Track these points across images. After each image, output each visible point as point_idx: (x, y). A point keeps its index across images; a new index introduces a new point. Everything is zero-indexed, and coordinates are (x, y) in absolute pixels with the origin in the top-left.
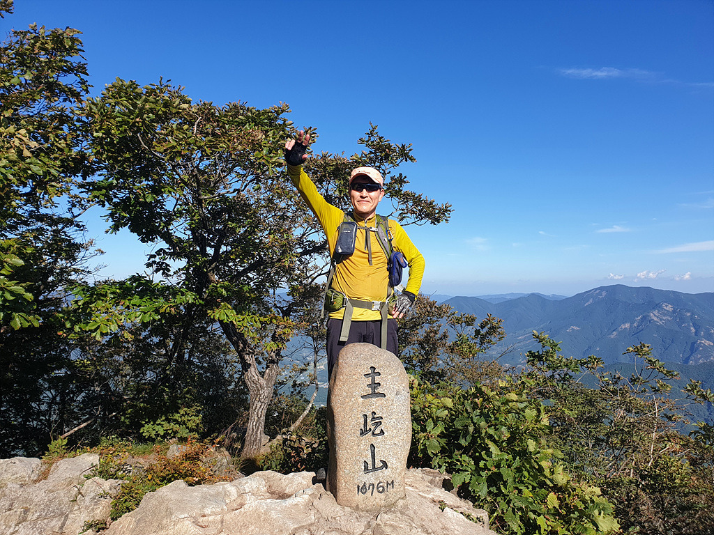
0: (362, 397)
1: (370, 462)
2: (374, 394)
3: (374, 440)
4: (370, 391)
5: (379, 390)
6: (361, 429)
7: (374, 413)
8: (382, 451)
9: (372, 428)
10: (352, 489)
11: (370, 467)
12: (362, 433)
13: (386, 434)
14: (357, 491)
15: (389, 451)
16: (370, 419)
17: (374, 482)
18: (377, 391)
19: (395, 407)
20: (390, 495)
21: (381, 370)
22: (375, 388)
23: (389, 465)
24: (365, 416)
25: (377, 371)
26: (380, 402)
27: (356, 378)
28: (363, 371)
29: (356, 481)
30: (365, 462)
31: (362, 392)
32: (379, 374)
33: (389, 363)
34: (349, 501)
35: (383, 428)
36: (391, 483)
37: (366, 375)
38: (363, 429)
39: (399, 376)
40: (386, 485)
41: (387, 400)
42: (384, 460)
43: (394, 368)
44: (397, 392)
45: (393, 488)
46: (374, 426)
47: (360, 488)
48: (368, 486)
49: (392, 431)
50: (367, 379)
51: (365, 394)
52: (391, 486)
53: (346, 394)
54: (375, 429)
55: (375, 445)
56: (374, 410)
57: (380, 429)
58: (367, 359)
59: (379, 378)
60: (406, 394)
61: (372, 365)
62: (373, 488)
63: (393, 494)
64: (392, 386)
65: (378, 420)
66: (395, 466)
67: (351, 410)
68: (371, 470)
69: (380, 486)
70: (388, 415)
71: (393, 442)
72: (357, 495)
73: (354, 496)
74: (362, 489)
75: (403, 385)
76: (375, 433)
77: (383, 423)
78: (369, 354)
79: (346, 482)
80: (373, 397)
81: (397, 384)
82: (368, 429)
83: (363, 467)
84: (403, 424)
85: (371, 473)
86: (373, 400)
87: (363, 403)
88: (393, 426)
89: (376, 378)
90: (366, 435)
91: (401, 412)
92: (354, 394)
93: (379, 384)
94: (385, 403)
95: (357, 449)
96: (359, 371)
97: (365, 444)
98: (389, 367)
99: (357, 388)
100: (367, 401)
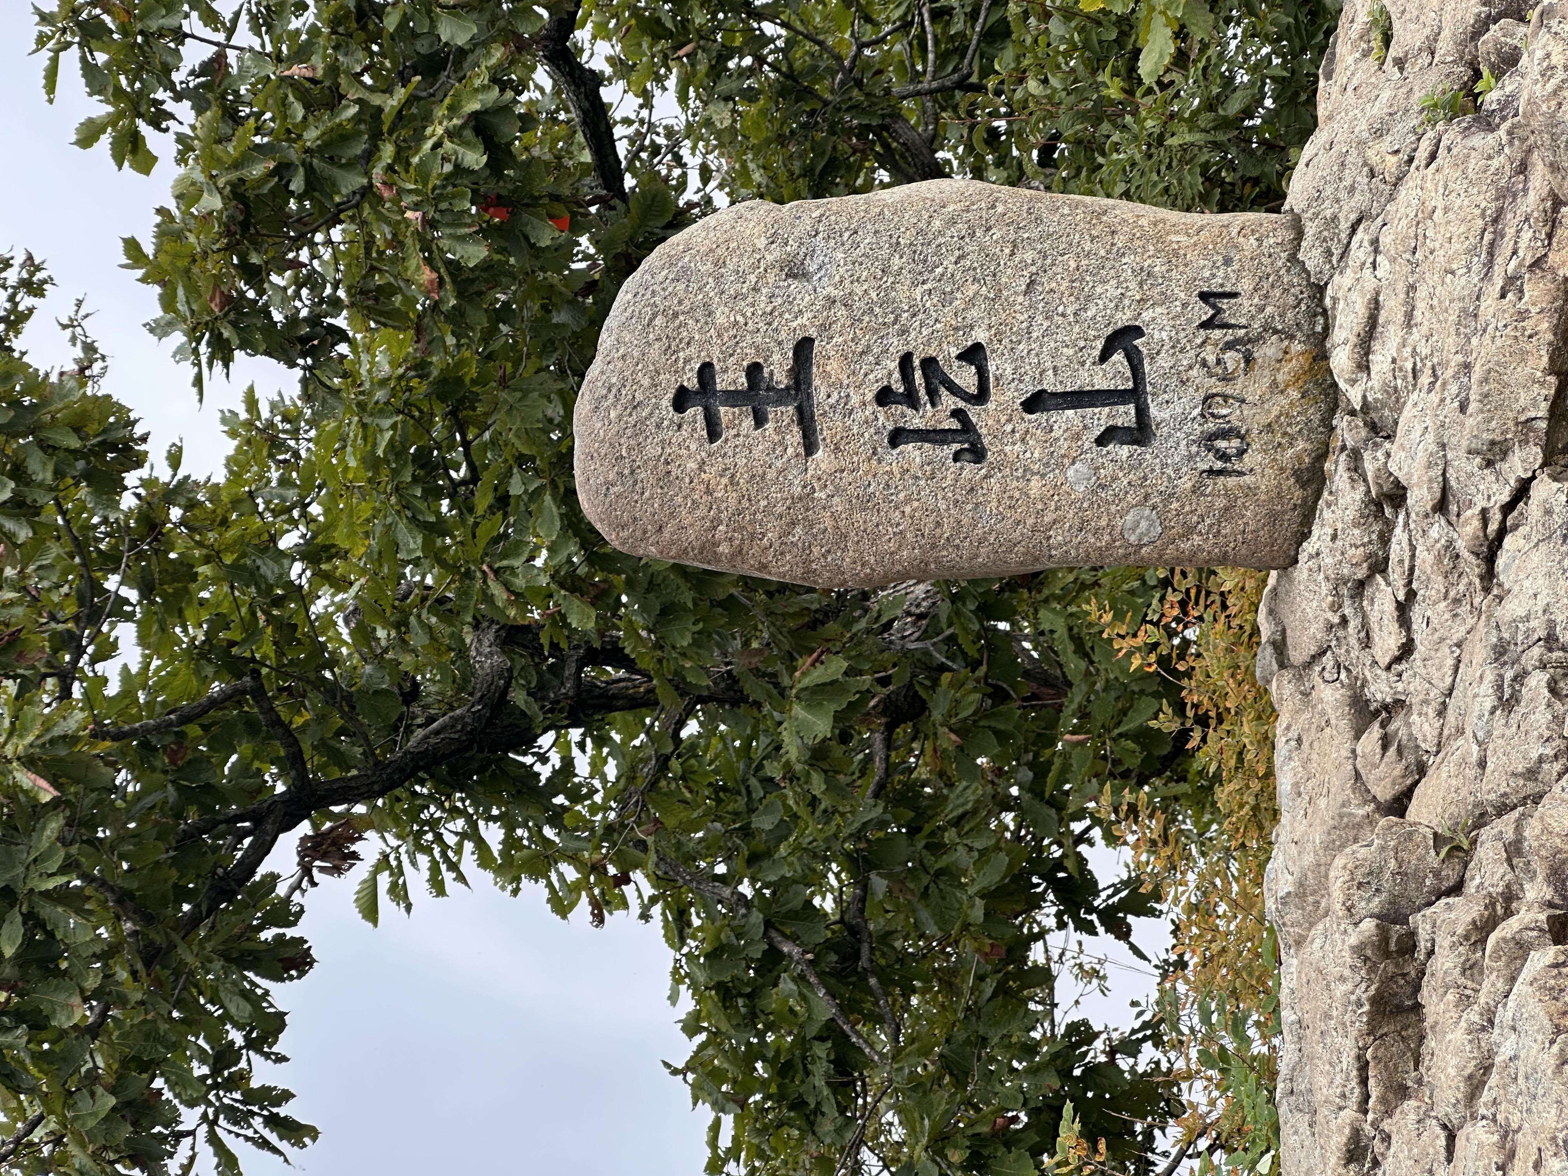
0: (810, 447)
1: (1104, 417)
2: (798, 390)
3: (1008, 396)
4: (784, 413)
5: (779, 369)
6: (957, 457)
7: (884, 397)
8: (1055, 354)
9: (949, 401)
10: (1220, 503)
11: (1126, 415)
12: (977, 454)
13: (980, 335)
14: (1231, 481)
15: (1059, 320)
16: (909, 412)
17: (1200, 396)
18: (781, 379)
19: (859, 290)
20: (1269, 310)
21: (687, 361)
22: (769, 388)
23: (1123, 319)
24: (897, 437)
25: (691, 382)
26: (833, 366)
27: (725, 481)
28: (693, 447)
29: (1186, 484)
30: (1101, 441)
31: (790, 450)
32: (706, 371)
33: (654, 316)
34: (1273, 518)
35: (954, 352)
36: (1214, 306)
37: (713, 431)
38: (956, 447)
39: (720, 263)
40: (1217, 334)
41: (824, 328)
42: (1099, 344)
43: (681, 286)
44: (795, 276)
45: (1234, 295)
46: (943, 392)
47: (1219, 465)
48: (1211, 426)
49: (971, 303)
50: (731, 425)
51: (795, 436)
52: (1224, 304)
53: (798, 530)
54: (954, 390)
55: (1030, 389)
56: (870, 396)
57: (957, 363)
58: (639, 428)
59: (725, 371)
60: (806, 224)
61: (666, 402)
62: (1225, 397)
63: (1266, 297)
64: (763, 305)
65: (918, 375)
66: (1133, 285)
67: (866, 502)
68: (1142, 413)
69: (1219, 362)
70: (895, 322)
71: (1020, 299)
72: (1248, 479)
73: (1250, 491)
74: (1224, 456)
75: (761, 243)
76: (973, 390)
77: (932, 352)
78: (620, 417)
79: (1189, 531)
80: (809, 396)
81: (753, 278)
82: (955, 425)
83: (1124, 451)
84: (941, 240)
85: (1154, 411)
86: (822, 395)
87: (837, 448)
88: (946, 299)
89: (722, 383)
90: (983, 431)
91: (885, 252)
92: (797, 490)
93: (754, 371)
94: (839, 340)
95: (1043, 476)
96: (692, 465)
97: (1023, 440)
98: (676, 315)
99: (771, 474)
100: (827, 428)
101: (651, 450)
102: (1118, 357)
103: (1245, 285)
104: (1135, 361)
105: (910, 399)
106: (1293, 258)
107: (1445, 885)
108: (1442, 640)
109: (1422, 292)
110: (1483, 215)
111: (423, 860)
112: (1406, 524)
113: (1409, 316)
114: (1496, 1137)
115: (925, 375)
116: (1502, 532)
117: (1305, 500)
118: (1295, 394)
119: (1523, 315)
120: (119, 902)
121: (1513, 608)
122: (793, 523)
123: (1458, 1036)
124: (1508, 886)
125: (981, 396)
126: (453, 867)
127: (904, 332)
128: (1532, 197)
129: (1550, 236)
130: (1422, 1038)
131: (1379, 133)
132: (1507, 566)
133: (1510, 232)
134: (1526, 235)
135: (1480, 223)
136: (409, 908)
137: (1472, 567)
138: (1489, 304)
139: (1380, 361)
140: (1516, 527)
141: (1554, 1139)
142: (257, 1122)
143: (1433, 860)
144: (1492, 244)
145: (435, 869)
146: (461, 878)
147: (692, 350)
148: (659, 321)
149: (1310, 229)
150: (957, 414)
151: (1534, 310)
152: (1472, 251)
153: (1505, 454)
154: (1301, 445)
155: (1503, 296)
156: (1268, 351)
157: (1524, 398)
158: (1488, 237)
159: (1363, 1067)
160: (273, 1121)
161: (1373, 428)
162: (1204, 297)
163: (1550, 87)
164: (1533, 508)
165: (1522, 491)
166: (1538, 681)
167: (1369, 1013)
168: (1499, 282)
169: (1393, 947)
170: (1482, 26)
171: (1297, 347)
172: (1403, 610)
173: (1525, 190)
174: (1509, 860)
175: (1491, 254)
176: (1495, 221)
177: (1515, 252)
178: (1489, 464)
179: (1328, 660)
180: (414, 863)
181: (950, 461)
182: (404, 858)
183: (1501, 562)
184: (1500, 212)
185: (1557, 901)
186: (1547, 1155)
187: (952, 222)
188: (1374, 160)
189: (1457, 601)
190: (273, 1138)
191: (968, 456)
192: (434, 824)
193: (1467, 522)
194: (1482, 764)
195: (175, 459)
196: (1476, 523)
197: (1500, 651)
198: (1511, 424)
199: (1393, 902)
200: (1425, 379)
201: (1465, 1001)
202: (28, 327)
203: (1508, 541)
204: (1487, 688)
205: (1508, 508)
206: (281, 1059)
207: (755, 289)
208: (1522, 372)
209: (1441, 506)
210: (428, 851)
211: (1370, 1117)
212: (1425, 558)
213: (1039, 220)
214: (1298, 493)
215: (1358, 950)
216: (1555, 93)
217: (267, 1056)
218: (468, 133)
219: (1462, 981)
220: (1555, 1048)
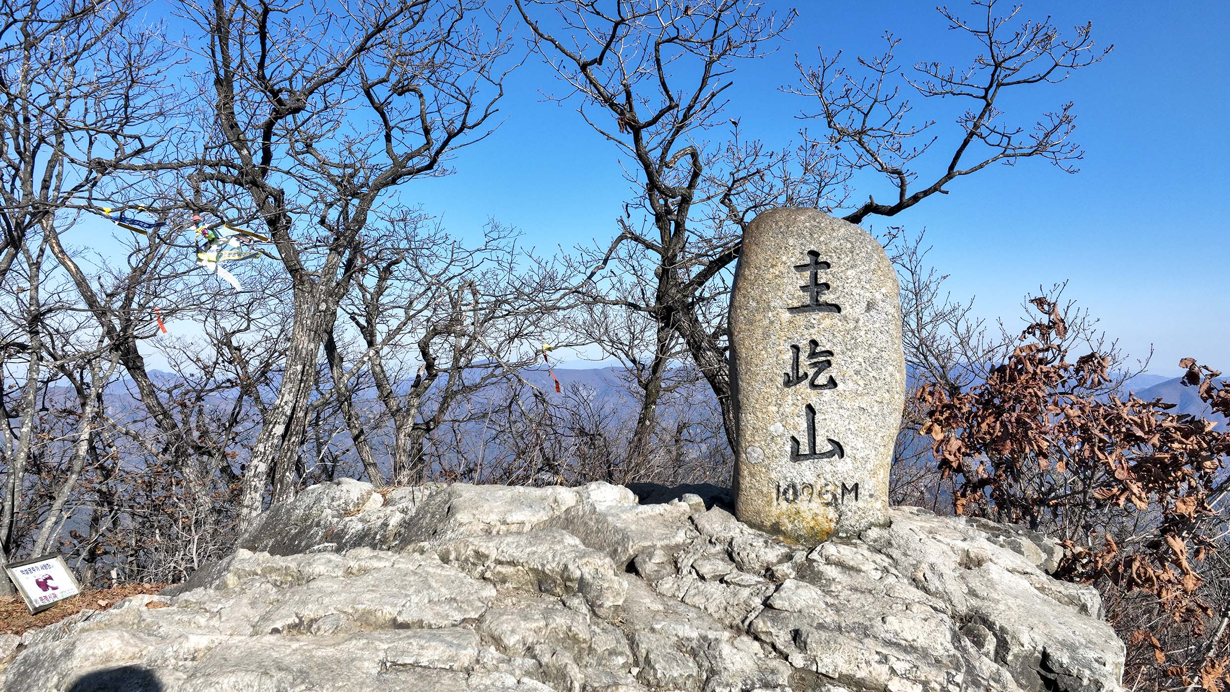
0: (792, 310)
1: (804, 440)
2: (817, 305)
3: (813, 398)
4: (807, 299)
5: (827, 297)
6: (787, 374)
7: (814, 343)
8: (832, 420)
9: (811, 372)
10: (765, 490)
11: (805, 449)
12: (788, 383)
13: (841, 387)
14: (774, 496)
15: (847, 422)
16: (807, 354)
17: (812, 482)
18: (823, 299)
19: (862, 333)
20: (850, 514)
21: (831, 257)
22: (818, 293)
23: (847, 450)
24: (796, 348)
25: (822, 258)
26: (828, 321)
27: (777, 273)
28: (793, 259)
29: (773, 475)
31: (790, 302)
32: (826, 265)
33: (851, 242)
34: (758, 513)
35: (834, 375)
36: (852, 489)
37: (800, 268)
38: (791, 374)
39: (874, 272)
40: (840, 491)
41: (845, 318)
42: (836, 439)
43: (864, 254)
44: (868, 305)
45: (856, 499)
46: (816, 369)
47: (782, 490)
48: (799, 487)
49: (855, 383)
50: (802, 276)
51: (796, 304)
52: (853, 494)
53: (754, 304)
55: (816, 408)
56: (814, 337)
57: (828, 376)
58: (801, 235)
59: (826, 273)
61: (813, 248)
62: (812, 494)
63: (855, 513)
64: (855, 291)
65: (823, 358)
66: (862, 454)
67: (766, 335)
68: (805, 457)
69: (827, 491)
70: (847, 349)
71: (857, 405)
72: (775, 503)
73: (769, 503)
74: (785, 493)
75: (884, 290)
76: (816, 383)
77: (834, 365)
79: (752, 475)
80: (814, 310)
81: (868, 286)
82: (801, 374)
83: (788, 448)
84: (884, 370)
85: (806, 462)
86: (814, 316)
87: (791, 322)
88: (857, 373)
89: (821, 272)
90: (798, 386)
91: (878, 345)
92: (772, 304)
93: (826, 286)
94: (840, 324)
95: (778, 412)
96: (784, 258)
97: (794, 404)
98: (852, 252)
99: (780, 293)
100: (800, 319)
101: (791, 241)
102: (830, 447)
103: (860, 504)
104: (829, 454)
105: (813, 355)
113: (856, 590)
115: (823, 362)
116: (761, 641)
117: (765, 526)
118: (812, 524)
119: (868, 663)
122: (758, 303)
125: (813, 385)
127: (843, 353)
129: (907, 678)
131: (932, 568)
132: (745, 643)
133: (908, 657)
134: (907, 666)
139: (831, 572)
140: (764, 650)
143: (608, 604)
144: (901, 646)
147: (835, 259)
148: (849, 245)
149: (885, 533)
150: (806, 375)
151: (871, 669)
152: (896, 634)
153: (799, 648)
154: (790, 526)
155: (877, 653)
156: (832, 513)
157: (827, 660)
158: (903, 643)
159: (515, 564)
161: (801, 566)
162: (857, 485)
164: (775, 661)
165: (782, 656)
167: (538, 570)
168: (885, 651)
169: (568, 584)
170: (991, 627)
171: (833, 525)
172: (720, 579)
175: (896, 645)
176: (912, 648)
177: (898, 659)
179: (695, 533)
181: (784, 371)
183: (747, 639)
184: (917, 650)
187: (891, 375)
188: (920, 566)
189: (725, 609)
191: (787, 379)
193: (763, 621)
196: (765, 627)
197: (705, 639)
198: (815, 653)
199: (588, 585)
200: (828, 599)
203: (757, 644)
205: (772, 645)
207: (863, 288)
208: (840, 661)
211: (492, 565)
212: (744, 593)
213: (891, 413)
214: (769, 524)
215: (566, 567)
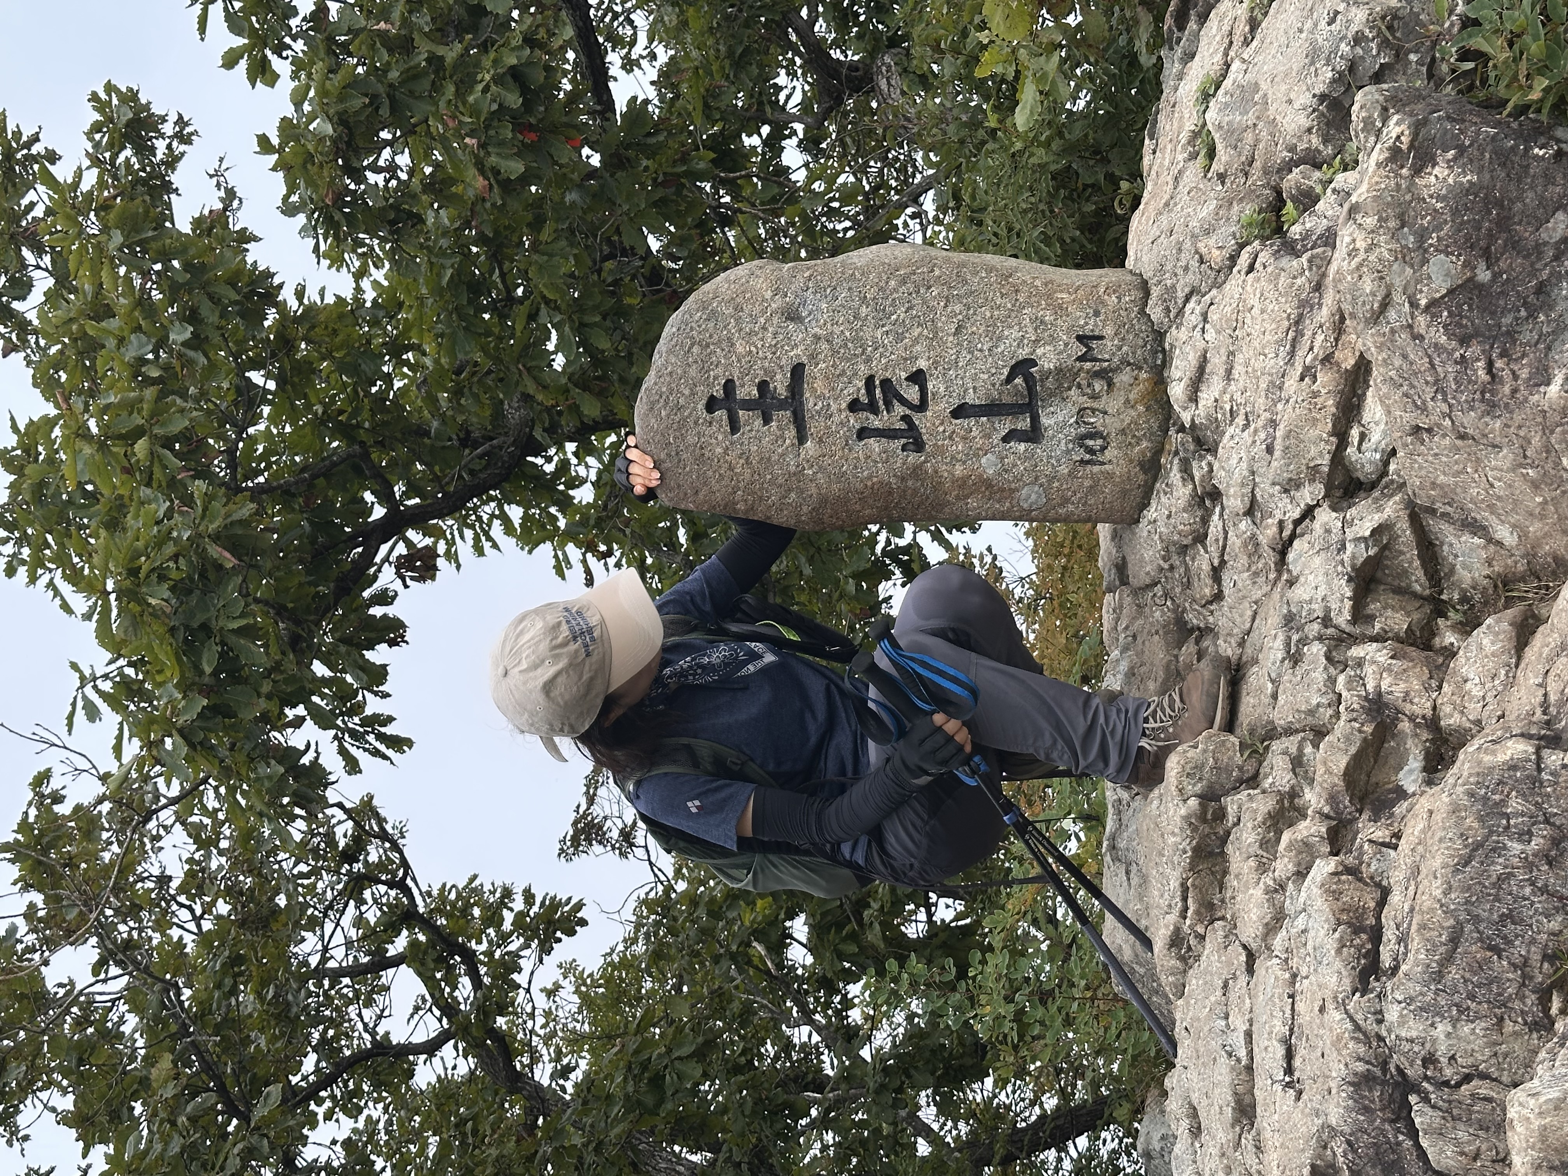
0: (801, 439)
1: (1004, 426)
2: (794, 400)
3: (940, 408)
4: (784, 415)
5: (780, 385)
6: (904, 448)
7: (854, 406)
8: (975, 378)
9: (900, 410)
10: (1087, 483)
11: (1024, 423)
12: (919, 446)
13: (922, 364)
14: (1096, 469)
15: (978, 354)
16: (871, 417)
17: (1075, 410)
18: (782, 392)
19: (837, 330)
20: (1125, 348)
21: (716, 378)
22: (773, 398)
23: (1023, 353)
24: (863, 433)
25: (719, 392)
26: (819, 385)
27: (742, 461)
28: (720, 437)
29: (1064, 470)
30: (1006, 439)
31: (788, 441)
32: (729, 386)
33: (693, 345)
34: (1124, 493)
35: (904, 375)
36: (1086, 346)
37: (734, 426)
38: (903, 441)
39: (738, 309)
40: (1088, 365)
41: (813, 357)
42: (1006, 372)
43: (711, 325)
44: (792, 319)
45: (1101, 338)
46: (896, 403)
47: (1087, 457)
48: (1082, 430)
49: (916, 341)
50: (747, 423)
51: (791, 433)
52: (1094, 344)
53: (793, 495)
54: (904, 402)
55: (957, 402)
56: (844, 405)
57: (905, 383)
58: (682, 424)
59: (743, 386)
60: (800, 282)
61: (701, 406)
62: (1093, 410)
63: (1123, 339)
64: (769, 340)
65: (878, 391)
66: (1030, 330)
67: (842, 478)
68: (1035, 419)
69: (1089, 385)
70: (863, 353)
71: (951, 338)
72: (1107, 467)
73: (1109, 476)
74: (1090, 451)
75: (768, 294)
76: (916, 402)
77: (888, 375)
78: (668, 416)
79: (1066, 501)
80: (802, 403)
81: (762, 320)
82: (904, 426)
83: (1022, 447)
84: (895, 295)
85: (1045, 421)
86: (811, 404)
87: (821, 440)
88: (899, 338)
89: (741, 393)
90: (924, 431)
91: (857, 304)
92: (793, 469)
93: (763, 386)
94: (822, 365)
95: (964, 463)
96: (719, 450)
97: (950, 438)
98: (708, 345)
99: (775, 457)
100: (814, 427)
101: (691, 439)
102: (1018, 381)
103: (1109, 331)
104: (1029, 380)
105: (873, 408)
106: (1142, 312)
107: (1246, 776)
108: (1244, 597)
109: (1239, 358)
110: (1288, 318)
111: (469, 534)
112: (1221, 515)
113: (1229, 372)
114: (1287, 976)
115: (883, 391)
116: (1293, 537)
117: (1146, 481)
118: (1141, 408)
119: (1315, 395)
120: (278, 613)
121: (1300, 592)
122: (790, 490)
123: (1258, 893)
124: (1292, 787)
125: (922, 407)
126: (489, 538)
127: (869, 360)
128: (1325, 311)
129: (1337, 340)
130: (1225, 872)
131: (1207, 233)
132: (1295, 561)
133: (1308, 333)
134: (1320, 338)
135: (1287, 323)
136: (458, 567)
137: (1270, 558)
138: (1291, 384)
139: (1206, 397)
140: (1302, 535)
141: (1336, 997)
142: (371, 738)
143: (1238, 759)
144: (1294, 340)
145: (477, 539)
146: (495, 546)
147: (719, 371)
148: (696, 349)
149: (1155, 292)
150: (905, 418)
151: (1323, 391)
152: (1280, 343)
153: (1298, 486)
154: (1145, 444)
155: (1302, 379)
156: (1123, 378)
157: (1314, 451)
158: (1291, 334)
159: (1185, 890)
160: (381, 737)
161: (1199, 442)
162: (1080, 338)
163: (1354, 264)
164: (1317, 525)
165: (1309, 513)
166: (1317, 650)
167: (1191, 858)
168: (1300, 369)
169: (1209, 817)
170: (1288, 166)
171: (1144, 375)
172: (1216, 573)
173: (1320, 305)
174: (1293, 770)
175: (1293, 346)
176: (1297, 323)
177: (1311, 349)
178: (1286, 491)
179: (1158, 590)
180: (462, 537)
181: (899, 451)
182: (456, 533)
183: (1291, 556)
184: (1301, 317)
185: (1332, 814)
186: (1330, 1006)
187: (903, 282)
188: (1204, 251)
189: (1256, 574)
190: (382, 748)
191: (912, 447)
192: (475, 509)
193: (1267, 527)
194: (1275, 696)
195: (300, 293)
196: (1275, 529)
197: (1289, 620)
198: (1303, 468)
199: (1211, 786)
200: (1240, 421)
201: (1263, 868)
202: (181, 166)
203: (1296, 543)
204: (1279, 643)
205: (1297, 522)
206: (385, 695)
207: (764, 328)
208: (1314, 433)
209: (1250, 512)
210: (472, 527)
211: (1188, 922)
212: (1234, 542)
213: (965, 282)
214: (1142, 477)
215: (1186, 818)
216: (1358, 268)
217: (376, 694)
218: (509, 78)
219: (1260, 852)
220: (1337, 935)
